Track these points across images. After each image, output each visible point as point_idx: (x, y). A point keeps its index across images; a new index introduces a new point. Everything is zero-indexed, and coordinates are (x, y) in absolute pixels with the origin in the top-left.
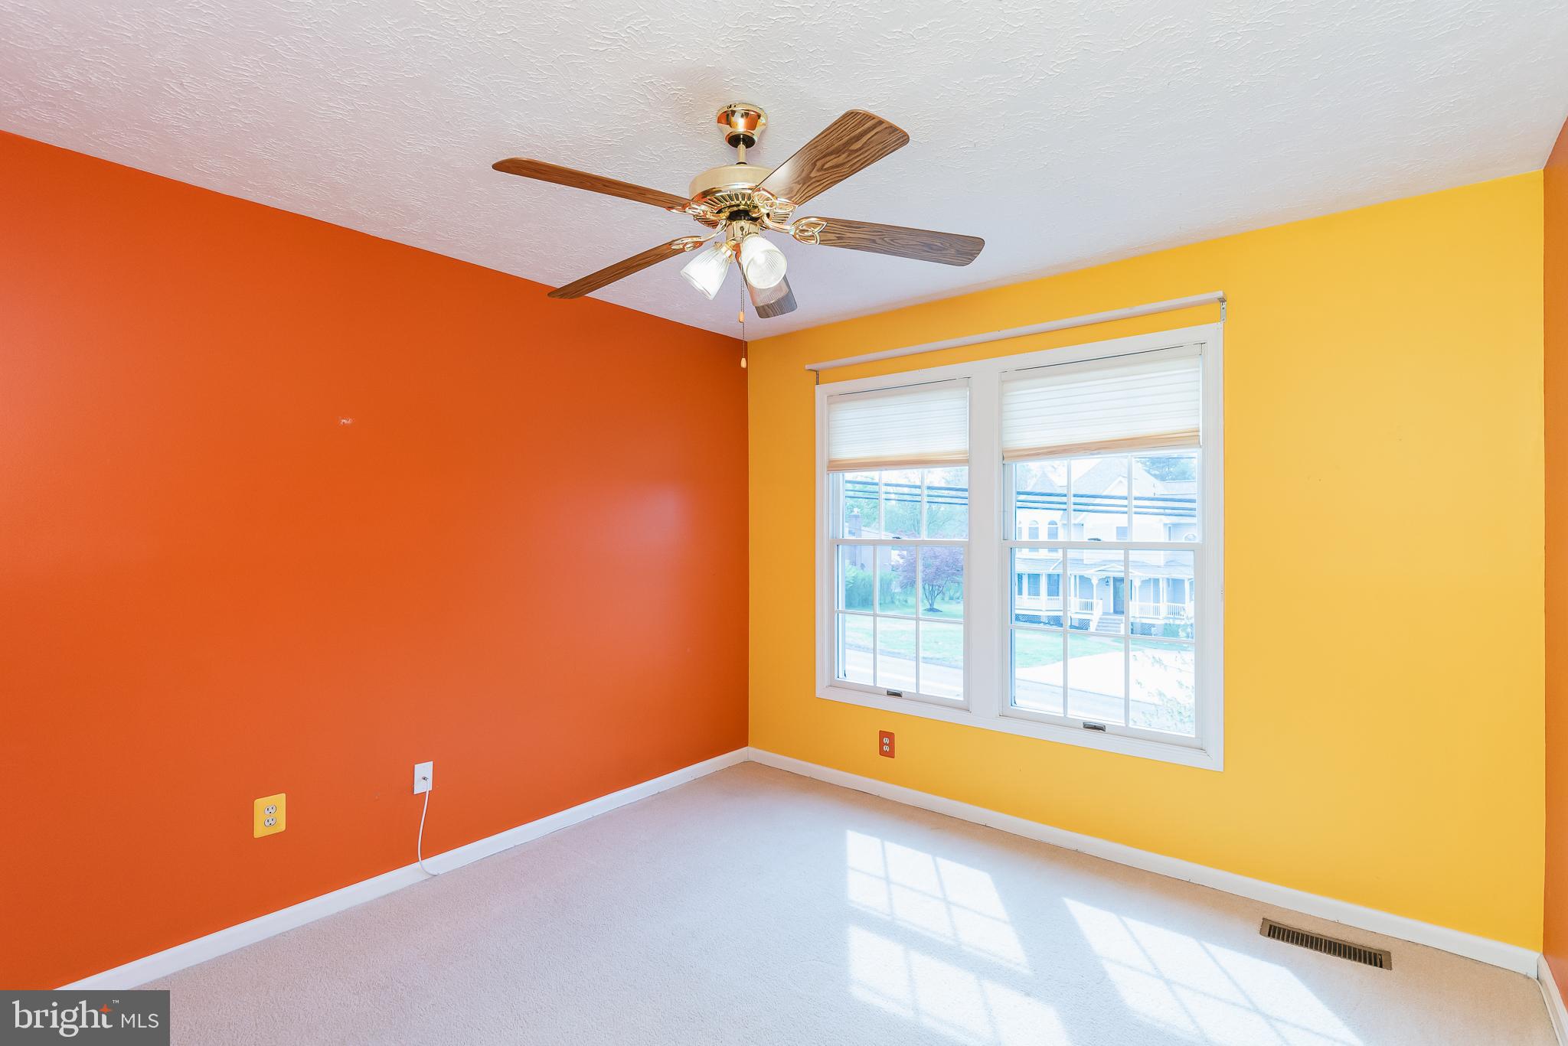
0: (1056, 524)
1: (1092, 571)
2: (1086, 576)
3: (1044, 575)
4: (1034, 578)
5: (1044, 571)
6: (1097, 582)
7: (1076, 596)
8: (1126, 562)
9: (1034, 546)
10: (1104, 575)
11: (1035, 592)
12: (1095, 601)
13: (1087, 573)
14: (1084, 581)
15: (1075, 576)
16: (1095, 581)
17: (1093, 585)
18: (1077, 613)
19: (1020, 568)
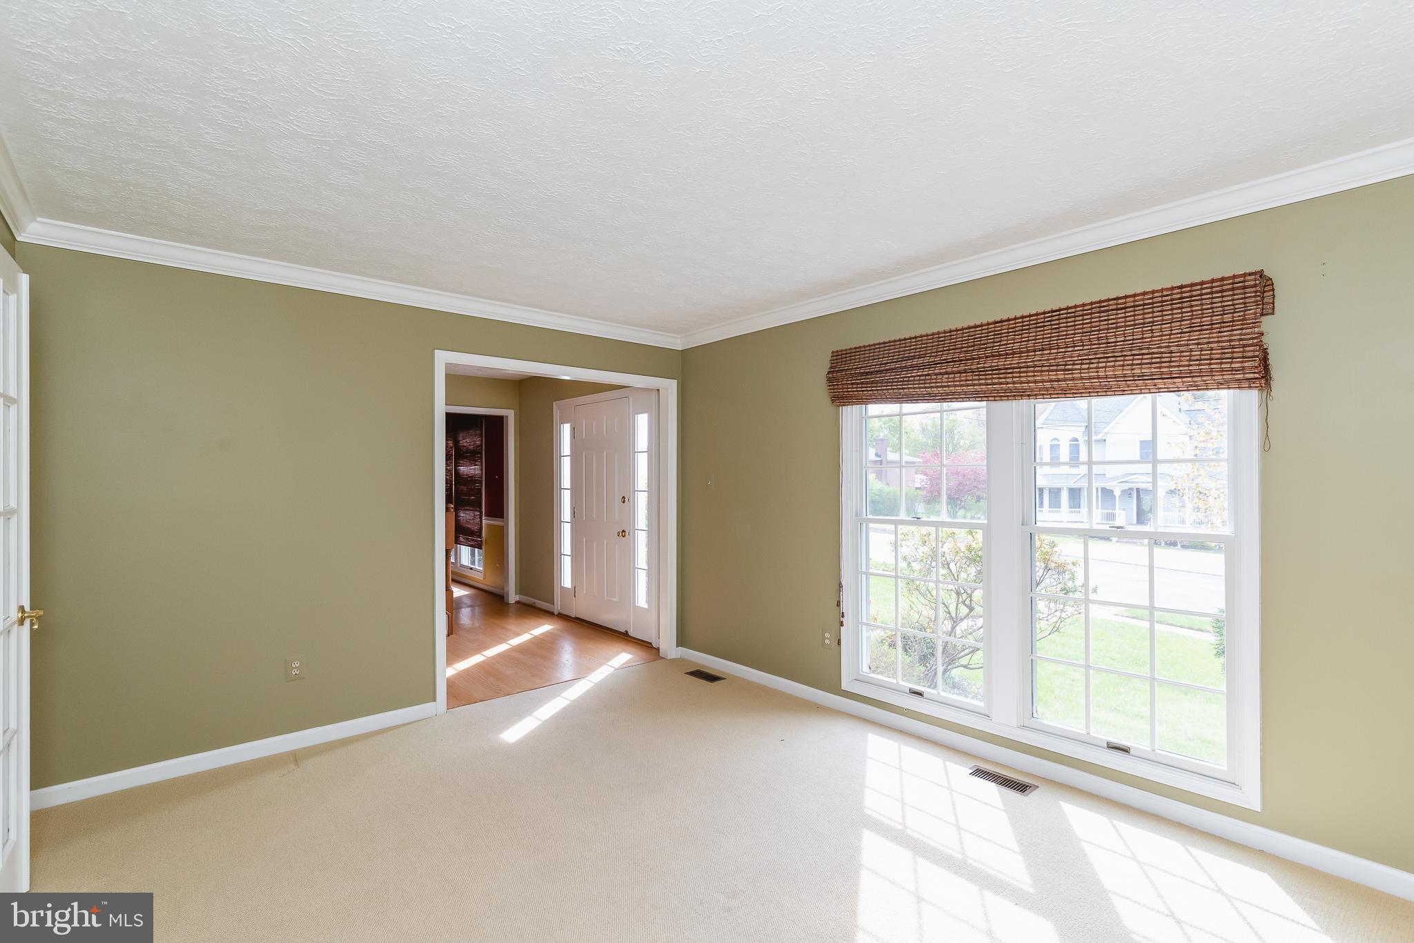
0: (1077, 441)
1: (1114, 483)
2: (1108, 488)
3: (1065, 488)
4: (1055, 493)
5: (1065, 485)
6: (1120, 493)
7: (1097, 508)
8: (1154, 474)
9: (1055, 462)
10: (1126, 486)
11: (1055, 504)
12: (1117, 511)
13: (1108, 486)
14: (1107, 493)
15: (1097, 489)
16: (1117, 493)
17: (1115, 496)
18: (1098, 524)
19: (1041, 482)
